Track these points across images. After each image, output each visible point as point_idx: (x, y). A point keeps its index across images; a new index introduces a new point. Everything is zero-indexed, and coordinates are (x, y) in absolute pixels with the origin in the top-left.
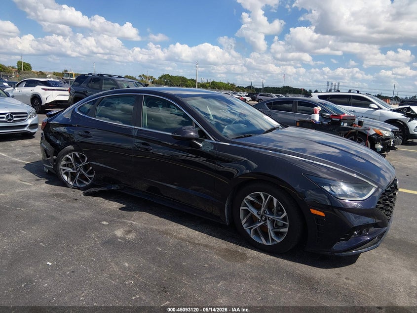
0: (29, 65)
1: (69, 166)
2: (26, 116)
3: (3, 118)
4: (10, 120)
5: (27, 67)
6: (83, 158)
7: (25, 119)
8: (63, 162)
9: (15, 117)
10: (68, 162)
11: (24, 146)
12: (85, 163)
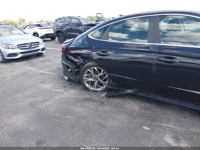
0: (24, 19)
1: (89, 77)
2: (39, 44)
3: (26, 46)
4: (31, 47)
5: (24, 20)
6: (100, 71)
7: (38, 46)
8: (85, 75)
9: (33, 45)
10: (89, 75)
11: (42, 62)
12: (101, 74)
